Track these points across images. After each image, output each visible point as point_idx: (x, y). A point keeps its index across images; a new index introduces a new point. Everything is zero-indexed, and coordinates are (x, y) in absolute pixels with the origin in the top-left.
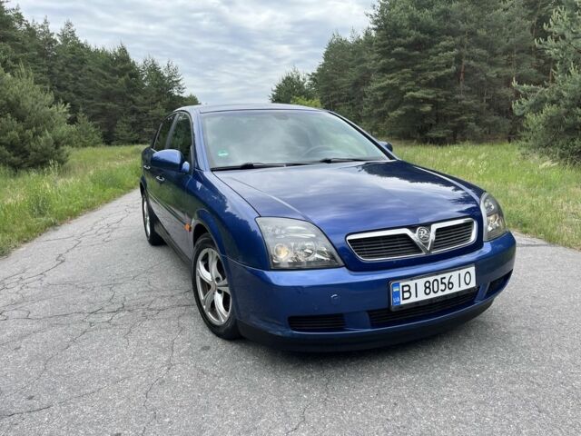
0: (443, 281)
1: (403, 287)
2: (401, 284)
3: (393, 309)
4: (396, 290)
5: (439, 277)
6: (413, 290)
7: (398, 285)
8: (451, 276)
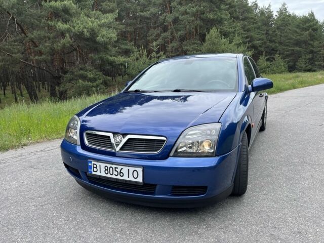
1: (93, 164)
3: (88, 174)
4: (90, 164)
6: (98, 168)
7: (91, 162)
8: (122, 169)
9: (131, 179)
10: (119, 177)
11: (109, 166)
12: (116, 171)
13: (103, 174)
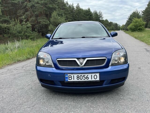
0: (84, 76)
1: (69, 76)
2: (68, 75)
3: (65, 82)
4: (66, 76)
5: (83, 75)
6: (72, 77)
7: (67, 75)
8: (88, 75)
9: (93, 79)
10: (86, 80)
11: (79, 75)
12: (84, 77)
13: (76, 80)
